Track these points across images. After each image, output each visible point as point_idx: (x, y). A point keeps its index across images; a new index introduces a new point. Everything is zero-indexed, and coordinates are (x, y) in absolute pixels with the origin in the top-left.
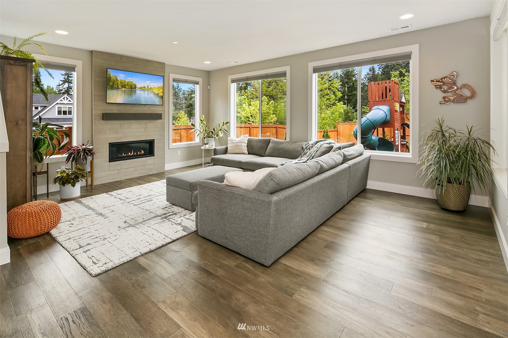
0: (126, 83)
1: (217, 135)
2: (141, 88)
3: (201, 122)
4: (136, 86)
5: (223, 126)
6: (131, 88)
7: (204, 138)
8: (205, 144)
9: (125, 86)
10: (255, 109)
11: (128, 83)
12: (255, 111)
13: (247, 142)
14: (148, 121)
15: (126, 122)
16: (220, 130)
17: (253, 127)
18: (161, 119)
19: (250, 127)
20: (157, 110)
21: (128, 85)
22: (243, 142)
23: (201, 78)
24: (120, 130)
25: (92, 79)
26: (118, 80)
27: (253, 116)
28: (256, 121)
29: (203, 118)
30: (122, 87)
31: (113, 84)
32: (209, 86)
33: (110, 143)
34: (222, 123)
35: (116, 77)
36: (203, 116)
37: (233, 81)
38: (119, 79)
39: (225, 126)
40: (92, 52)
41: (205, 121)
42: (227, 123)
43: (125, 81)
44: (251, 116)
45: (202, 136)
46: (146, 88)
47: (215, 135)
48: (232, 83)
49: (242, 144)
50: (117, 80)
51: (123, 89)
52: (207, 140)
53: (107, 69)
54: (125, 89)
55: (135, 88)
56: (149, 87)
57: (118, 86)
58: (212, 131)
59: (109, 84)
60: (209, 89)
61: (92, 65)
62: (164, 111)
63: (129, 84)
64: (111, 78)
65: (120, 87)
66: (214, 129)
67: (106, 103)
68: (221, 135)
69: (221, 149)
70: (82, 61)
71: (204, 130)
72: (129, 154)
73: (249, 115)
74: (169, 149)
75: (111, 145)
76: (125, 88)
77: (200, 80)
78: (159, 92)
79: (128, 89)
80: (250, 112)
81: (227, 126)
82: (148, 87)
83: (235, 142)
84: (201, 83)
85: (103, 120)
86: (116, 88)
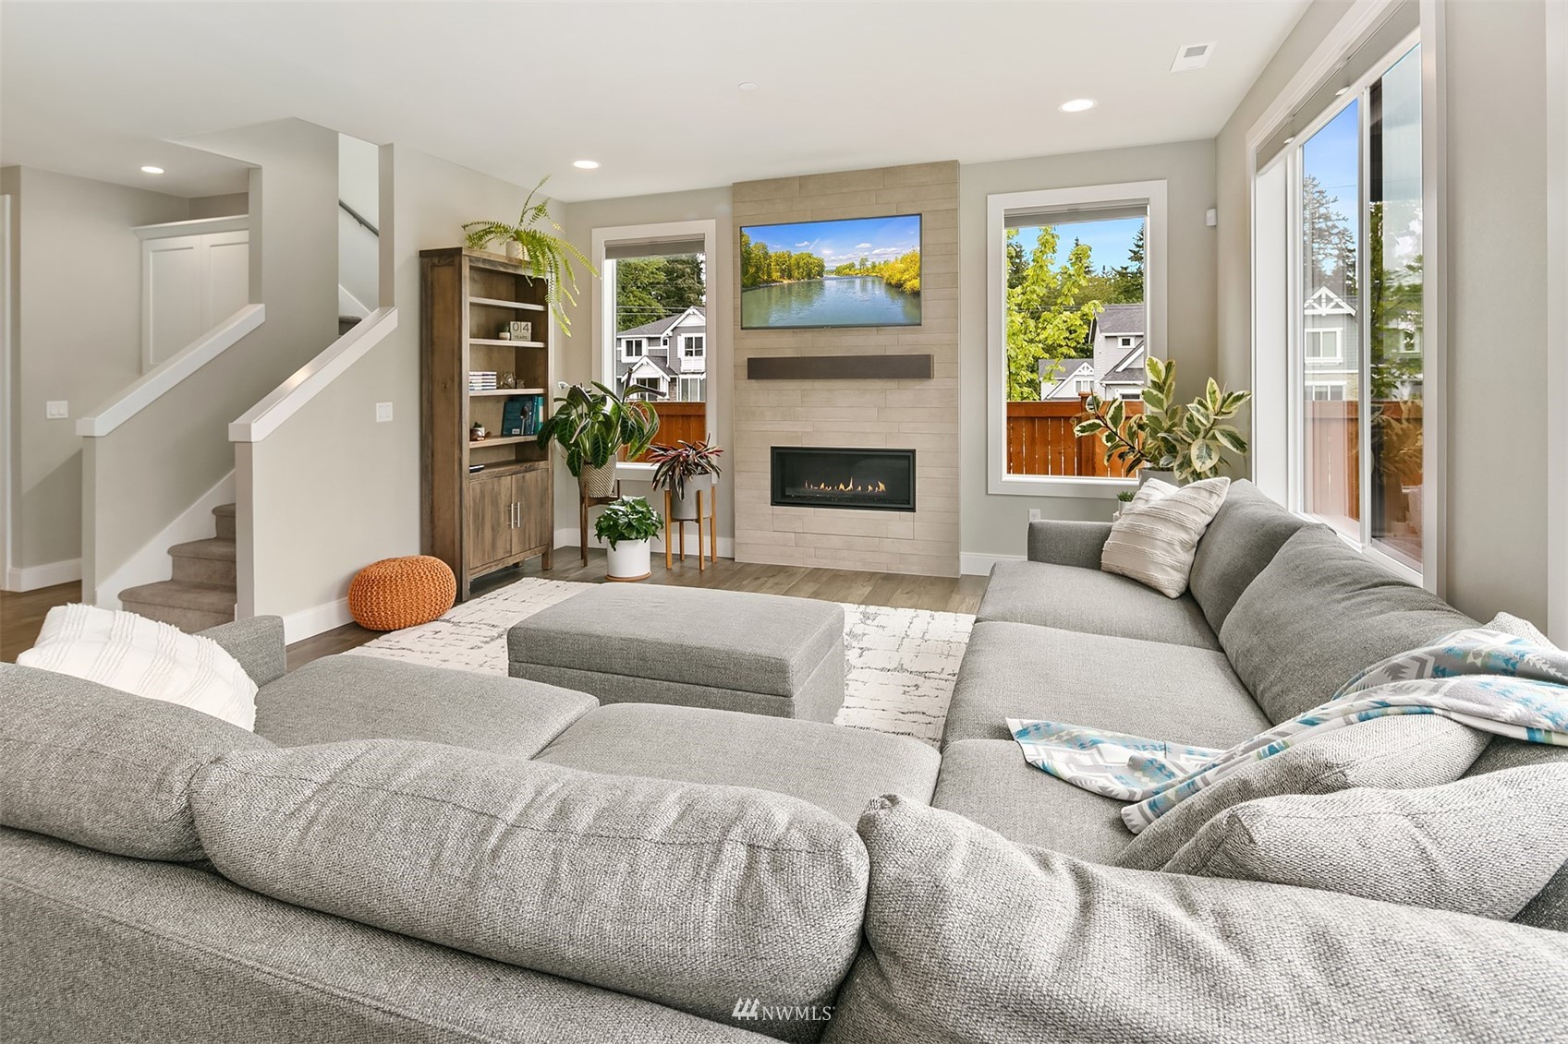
0: (793, 261)
2: (838, 271)
4: (823, 266)
6: (809, 276)
9: (790, 271)
11: (800, 257)
15: (818, 384)
18: (933, 375)
20: (904, 343)
21: (799, 268)
23: (1161, 183)
24: (800, 409)
26: (770, 257)
30: (782, 277)
31: (757, 272)
33: (772, 449)
35: (765, 248)
37: (1260, 160)
38: (771, 252)
43: (790, 257)
46: (858, 266)
48: (1258, 170)
50: (767, 256)
51: (786, 282)
53: (741, 228)
54: (790, 281)
55: (820, 274)
56: (869, 264)
57: (769, 275)
59: (746, 273)
61: (732, 225)
63: (801, 264)
64: (750, 254)
65: (775, 276)
72: (842, 487)
75: (778, 454)
76: (789, 279)
78: (906, 276)
79: (798, 279)
82: (863, 262)
85: (751, 379)
86: (766, 282)
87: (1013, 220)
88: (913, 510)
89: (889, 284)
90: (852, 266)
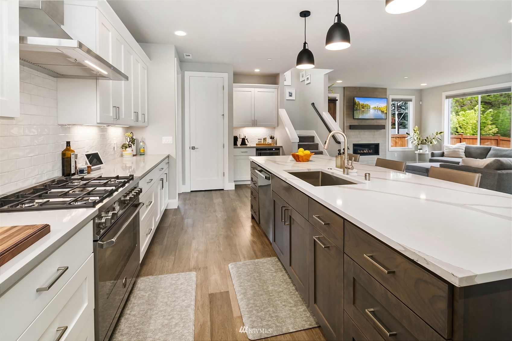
0: (364, 105)
1: (431, 143)
2: (373, 108)
3: (414, 132)
5: (437, 135)
6: (367, 108)
7: (418, 145)
8: (420, 149)
9: (364, 107)
10: (465, 120)
12: (465, 122)
13: (464, 149)
14: (375, 130)
15: (362, 130)
16: (434, 138)
17: (465, 138)
18: (385, 129)
19: (460, 138)
20: (382, 123)
22: (460, 149)
23: (414, 96)
24: (359, 135)
25: (344, 104)
27: (463, 127)
28: (467, 132)
29: (416, 128)
30: (362, 108)
31: (357, 107)
32: (421, 102)
33: (353, 144)
34: (436, 132)
35: (359, 102)
36: (416, 127)
37: (447, 97)
38: (360, 103)
39: (439, 135)
40: (344, 88)
41: (418, 131)
42: (441, 133)
44: (460, 127)
45: (416, 142)
47: (428, 142)
48: (446, 99)
49: (459, 150)
51: (363, 109)
52: (421, 146)
53: (354, 98)
55: (369, 108)
56: (378, 107)
57: (360, 108)
58: (426, 139)
59: (355, 107)
60: (421, 105)
61: (344, 96)
62: (386, 123)
63: (366, 106)
64: (356, 103)
65: (361, 108)
66: (427, 138)
67: (354, 119)
68: (435, 142)
69: (438, 153)
70: (339, 94)
71: (418, 138)
72: (365, 151)
73: (457, 126)
74: (388, 151)
75: (354, 145)
77: (413, 98)
78: (384, 110)
80: (459, 123)
81: (441, 136)
82: (377, 107)
83: (451, 148)
84: (414, 100)
85: (350, 129)
86: (359, 109)
87: (393, 100)
88: (379, 155)
89: (382, 111)
90: (376, 107)
